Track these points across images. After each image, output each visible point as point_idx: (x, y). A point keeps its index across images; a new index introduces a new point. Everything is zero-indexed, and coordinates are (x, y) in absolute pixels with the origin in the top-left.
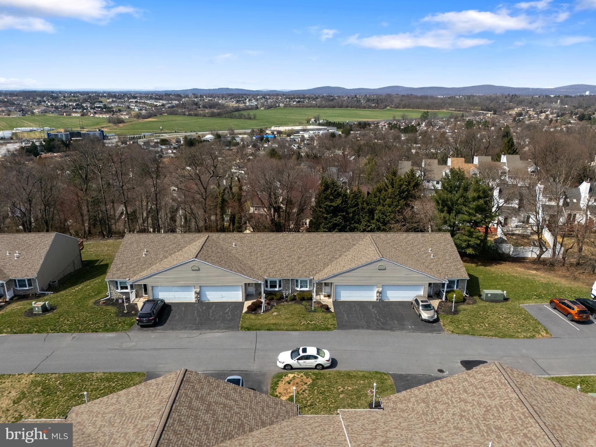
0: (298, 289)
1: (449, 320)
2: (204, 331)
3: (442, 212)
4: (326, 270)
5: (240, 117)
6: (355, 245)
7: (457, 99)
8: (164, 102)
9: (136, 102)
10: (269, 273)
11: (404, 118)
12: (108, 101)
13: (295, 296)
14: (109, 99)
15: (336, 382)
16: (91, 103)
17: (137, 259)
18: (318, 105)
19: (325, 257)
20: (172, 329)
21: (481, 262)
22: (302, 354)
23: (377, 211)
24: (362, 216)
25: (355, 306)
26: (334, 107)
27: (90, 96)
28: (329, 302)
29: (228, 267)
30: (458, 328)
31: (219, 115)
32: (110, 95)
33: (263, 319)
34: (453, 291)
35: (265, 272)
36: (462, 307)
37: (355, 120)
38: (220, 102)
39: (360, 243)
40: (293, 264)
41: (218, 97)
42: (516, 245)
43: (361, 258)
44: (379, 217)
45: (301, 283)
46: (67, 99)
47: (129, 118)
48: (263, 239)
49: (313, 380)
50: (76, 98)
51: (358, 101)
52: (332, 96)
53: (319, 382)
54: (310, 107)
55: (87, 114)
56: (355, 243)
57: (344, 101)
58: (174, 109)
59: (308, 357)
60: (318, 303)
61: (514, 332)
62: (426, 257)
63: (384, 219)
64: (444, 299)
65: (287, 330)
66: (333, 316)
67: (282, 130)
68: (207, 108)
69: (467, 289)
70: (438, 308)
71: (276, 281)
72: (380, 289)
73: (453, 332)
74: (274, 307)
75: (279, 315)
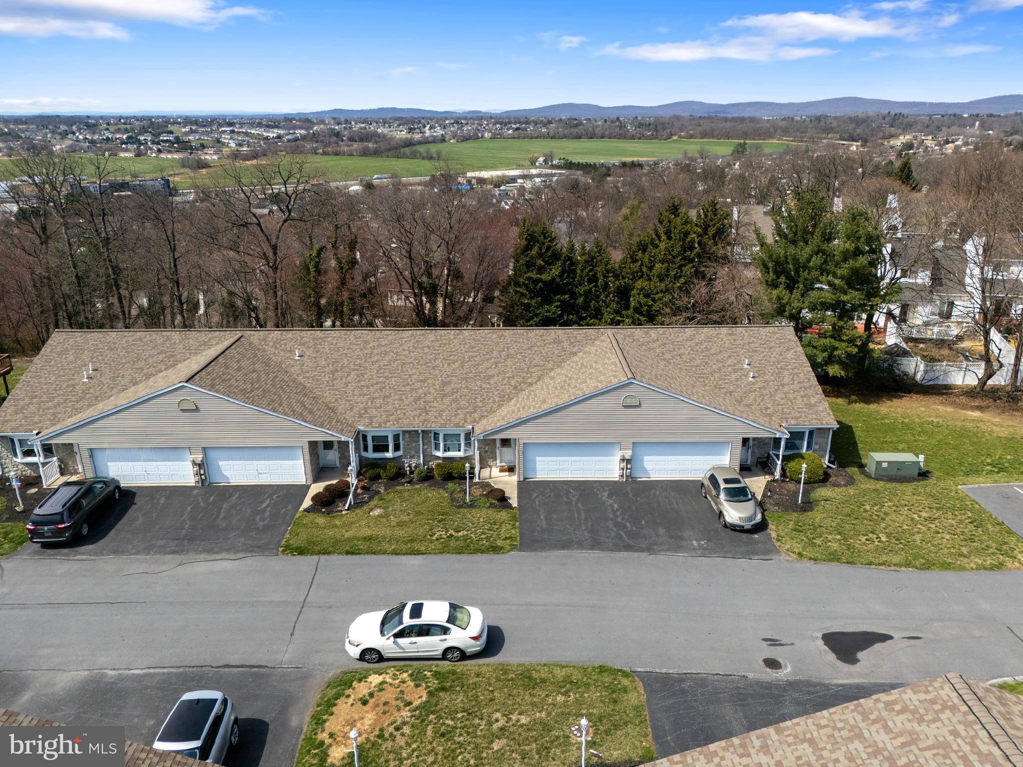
0: (440, 454)
1: (791, 525)
2: (191, 556)
3: (775, 286)
4: (504, 411)
5: (414, 156)
6: (575, 354)
7: (797, 122)
8: (281, 132)
9: (233, 132)
10: (371, 418)
11: (702, 154)
12: (183, 130)
13: (430, 470)
14: (184, 127)
15: (491, 700)
16: (153, 135)
17: (68, 386)
18: (551, 134)
19: (505, 382)
20: (115, 552)
21: (857, 395)
22: (407, 621)
23: (635, 292)
24: (603, 301)
25: (568, 492)
26: (579, 137)
27: (152, 123)
28: (509, 483)
29: (269, 405)
30: (814, 545)
31: (376, 153)
32: (188, 121)
33: (344, 525)
34: (801, 456)
35: (361, 416)
36: (822, 492)
37: (616, 160)
38: (379, 131)
39: (587, 349)
40: (430, 398)
41: (377, 123)
42: (931, 360)
43: (585, 382)
44: (639, 303)
45: (445, 441)
46: (112, 129)
47: (219, 158)
48: (366, 342)
49: (431, 694)
50: (128, 126)
51: (622, 126)
52: (576, 119)
53: (445, 699)
54: (537, 138)
55: (146, 154)
56: (575, 349)
57: (597, 127)
58: (298, 142)
59: (425, 630)
60: (485, 485)
61: (951, 554)
62: (737, 380)
63: (650, 307)
64: (777, 475)
65: (395, 553)
66: (514, 518)
67: (486, 177)
68: (356, 141)
69: (830, 451)
70: (764, 495)
71: (387, 437)
72: (628, 454)
73: (800, 555)
74: (376, 498)
75: (386, 516)
